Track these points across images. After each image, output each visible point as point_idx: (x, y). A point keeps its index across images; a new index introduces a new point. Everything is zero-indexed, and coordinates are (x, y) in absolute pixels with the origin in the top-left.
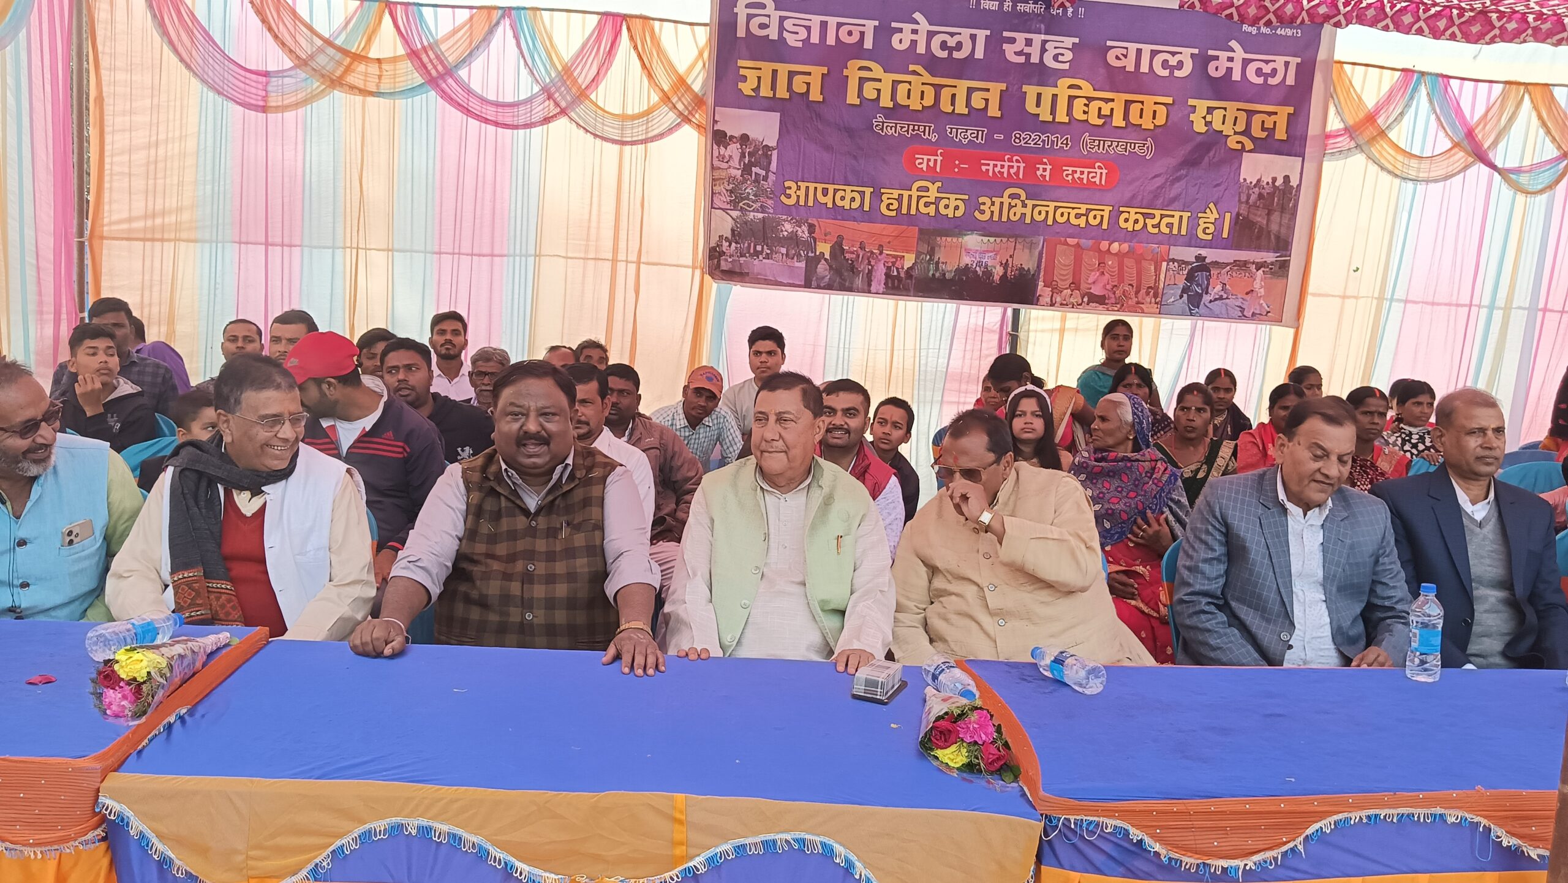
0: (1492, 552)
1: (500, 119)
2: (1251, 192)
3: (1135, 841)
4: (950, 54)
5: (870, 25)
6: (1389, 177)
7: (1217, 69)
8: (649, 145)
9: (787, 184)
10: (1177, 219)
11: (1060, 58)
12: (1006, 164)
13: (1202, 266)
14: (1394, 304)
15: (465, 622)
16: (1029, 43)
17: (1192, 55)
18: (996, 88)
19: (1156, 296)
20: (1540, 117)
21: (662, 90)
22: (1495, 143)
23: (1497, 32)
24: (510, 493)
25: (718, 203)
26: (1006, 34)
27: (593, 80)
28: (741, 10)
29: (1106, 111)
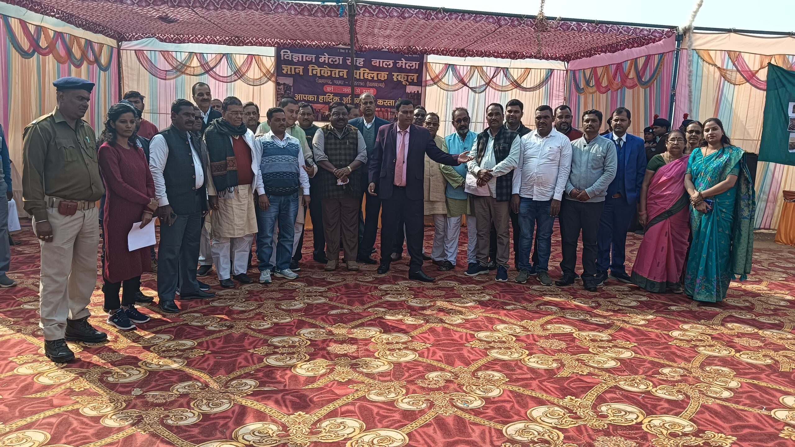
1: (224, 80)
4: (334, 63)
5: (314, 56)
6: (444, 90)
7: (399, 65)
11: (361, 63)
17: (393, 62)
18: (345, 71)
20: (480, 75)
21: (264, 73)
22: (469, 81)
23: (467, 54)
26: (347, 58)
27: (246, 70)
28: (282, 53)
29: (372, 76)
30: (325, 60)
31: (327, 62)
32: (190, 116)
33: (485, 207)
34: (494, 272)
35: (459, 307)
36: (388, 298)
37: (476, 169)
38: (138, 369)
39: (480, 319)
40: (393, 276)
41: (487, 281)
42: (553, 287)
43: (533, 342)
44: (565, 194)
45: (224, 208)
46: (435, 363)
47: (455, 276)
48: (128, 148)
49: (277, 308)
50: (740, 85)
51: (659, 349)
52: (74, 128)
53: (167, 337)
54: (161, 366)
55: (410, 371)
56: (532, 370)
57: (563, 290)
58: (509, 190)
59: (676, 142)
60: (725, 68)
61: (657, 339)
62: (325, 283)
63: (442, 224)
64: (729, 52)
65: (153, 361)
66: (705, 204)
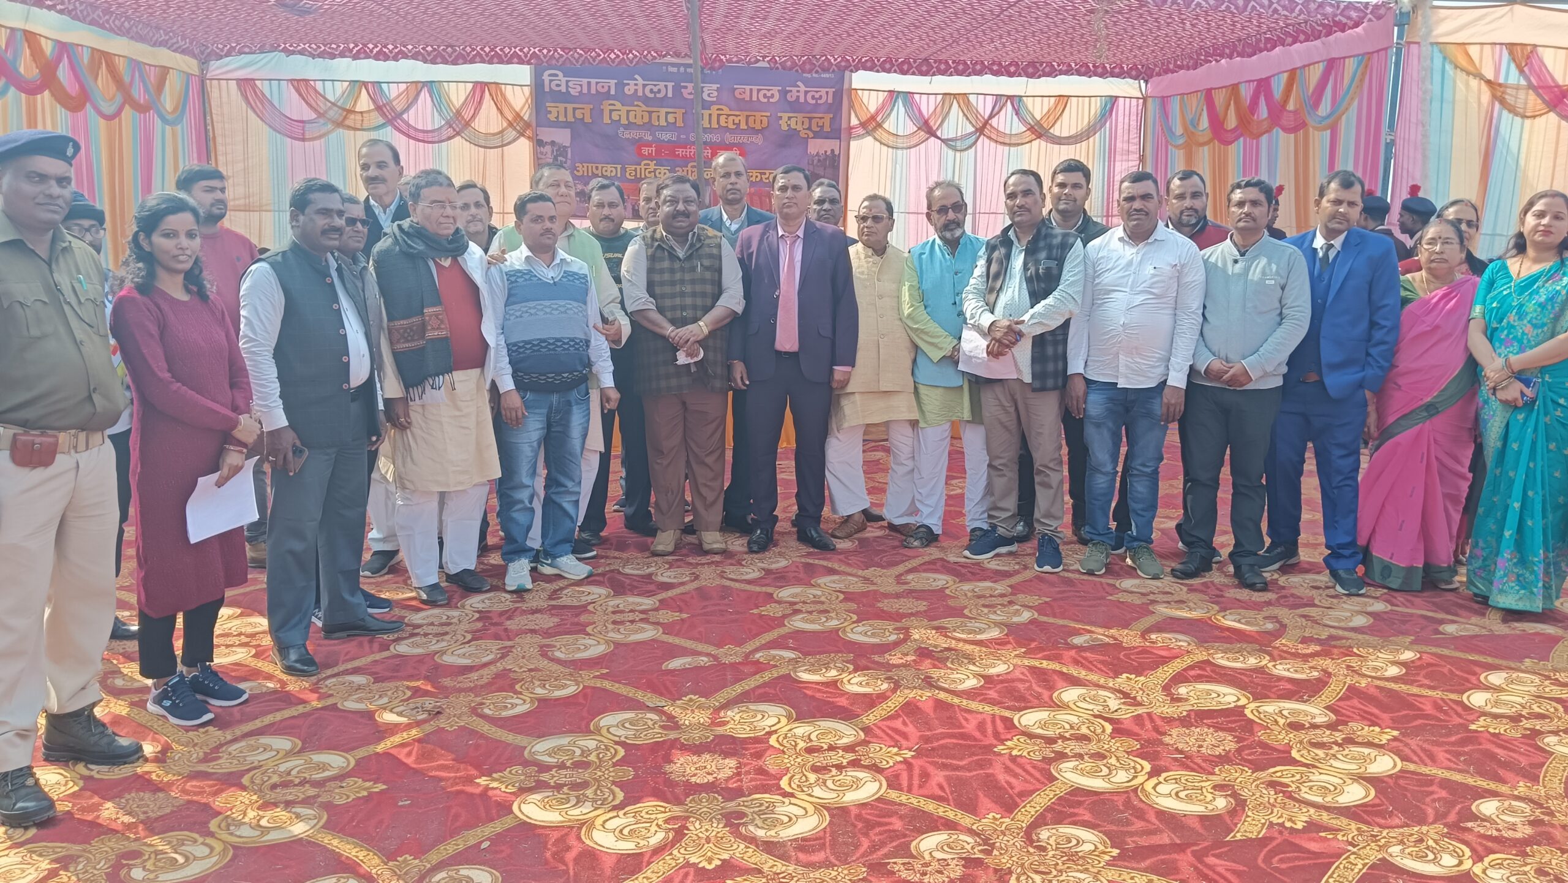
1: (426, 139)
2: (814, 159)
4: (655, 95)
5: (613, 82)
6: (886, 148)
7: (791, 97)
8: (503, 148)
9: (577, 165)
11: (711, 95)
12: (688, 150)
16: (694, 88)
17: (778, 90)
18: (680, 112)
20: (963, 111)
21: (508, 120)
22: (940, 126)
23: (935, 70)
26: (682, 84)
27: (472, 116)
28: (546, 77)
29: (737, 121)
30: (636, 90)
31: (640, 93)
32: (331, 217)
33: (1007, 404)
34: (1030, 546)
35: (965, 641)
36: (798, 623)
37: (986, 319)
38: (209, 840)
39: (1017, 674)
40: (807, 566)
41: (1017, 572)
42: (1168, 582)
43: (1155, 735)
44: (1192, 371)
45: (423, 425)
46: (930, 806)
47: (942, 559)
48: (184, 297)
49: (544, 655)
50: (1534, 117)
51: (1453, 744)
52: (44, 255)
53: (283, 743)
54: (265, 830)
55: (871, 833)
56: (1169, 819)
57: (1192, 589)
58: (1060, 365)
59: (1438, 248)
60: (1501, 81)
61: (1438, 715)
62: (652, 587)
63: (909, 442)
64: (1511, 47)
65: (245, 814)
66: (1519, 385)
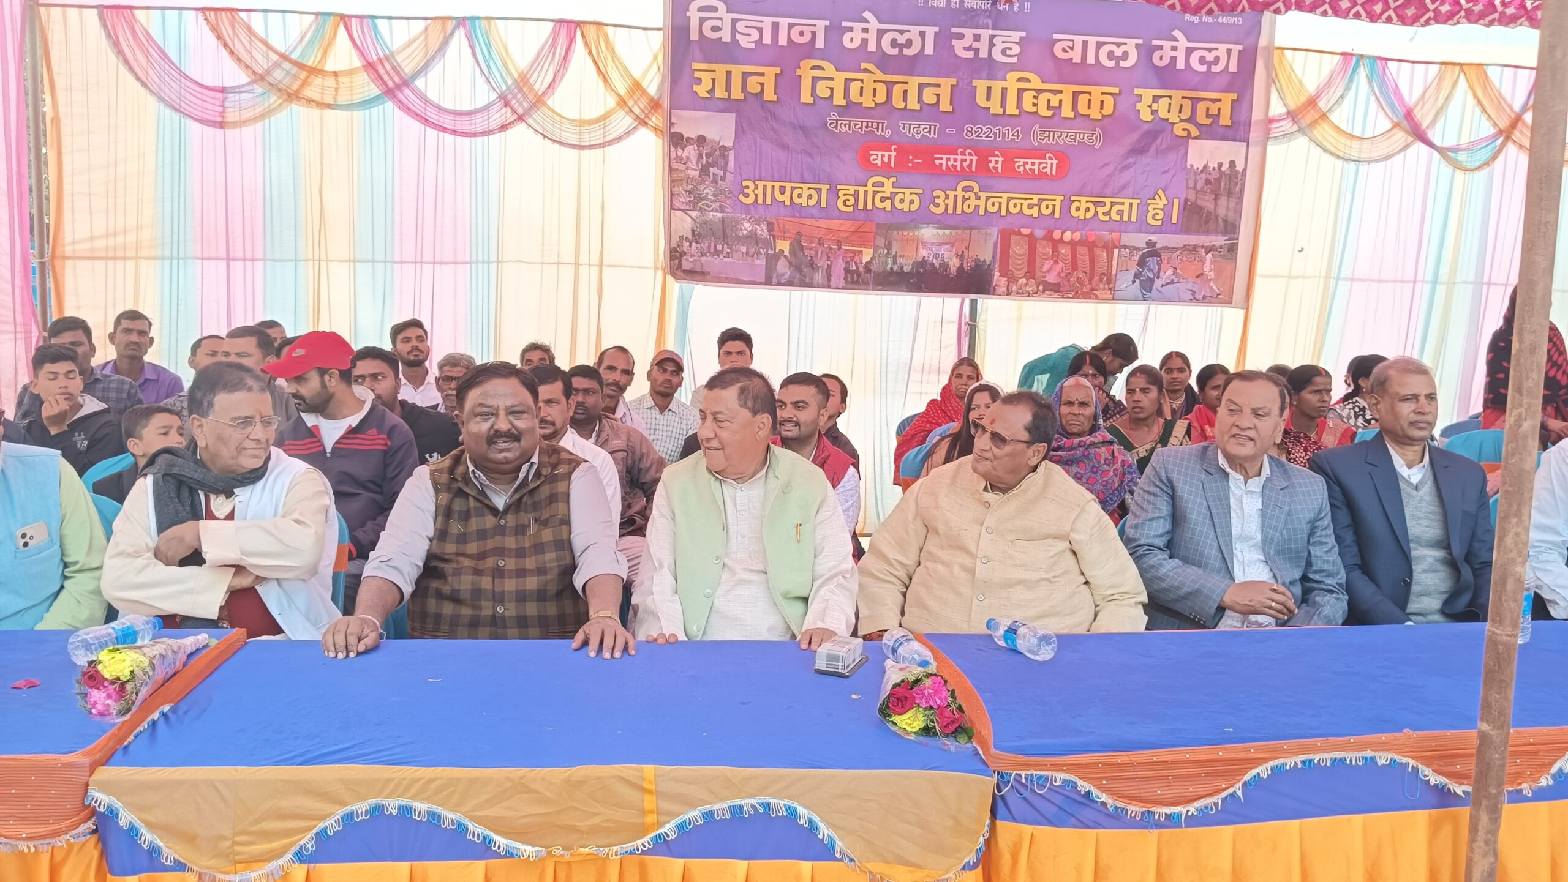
0: (1429, 513)
1: (459, 127)
2: (1198, 177)
3: (1083, 793)
4: (901, 51)
5: (821, 24)
6: (1332, 159)
7: (1161, 58)
8: (607, 149)
9: (745, 183)
10: (1128, 207)
11: (1009, 52)
12: (959, 157)
13: (1153, 251)
14: (1341, 282)
15: (438, 617)
16: (977, 38)
17: (1137, 46)
18: (947, 83)
19: (1109, 282)
20: (1476, 96)
21: (618, 95)
22: (1433, 122)
23: (1431, 14)
24: (478, 494)
25: (676, 204)
26: (954, 30)
27: (549, 87)
28: (693, 13)
29: (1055, 103)
31: (872, 47)
